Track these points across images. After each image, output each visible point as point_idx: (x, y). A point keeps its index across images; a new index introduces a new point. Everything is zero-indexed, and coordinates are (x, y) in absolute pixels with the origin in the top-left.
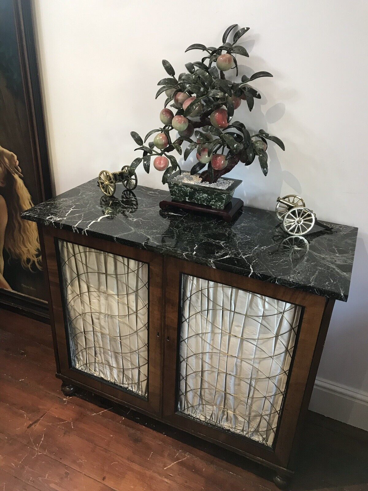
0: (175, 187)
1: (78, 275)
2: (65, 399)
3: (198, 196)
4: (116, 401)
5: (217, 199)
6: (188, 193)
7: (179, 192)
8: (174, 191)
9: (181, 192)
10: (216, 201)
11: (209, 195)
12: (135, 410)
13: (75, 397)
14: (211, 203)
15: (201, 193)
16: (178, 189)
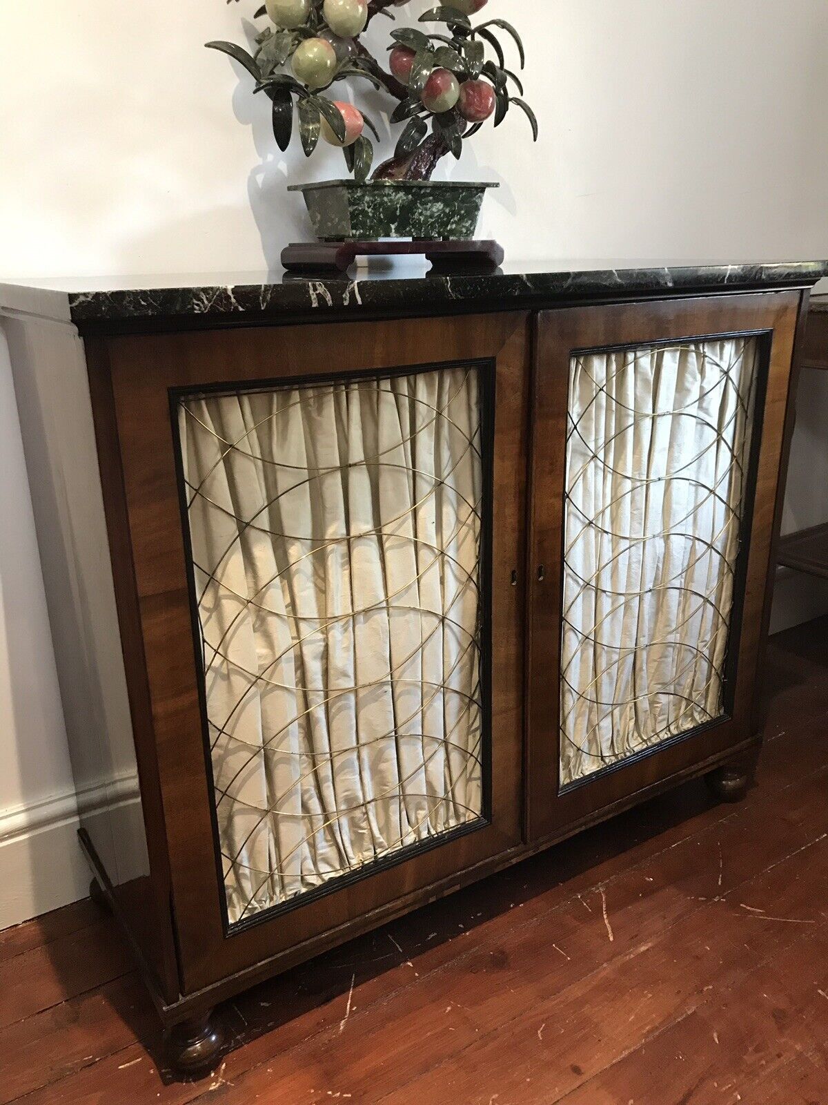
0: (367, 198)
1: (243, 527)
2: (214, 1086)
3: (421, 214)
4: (404, 908)
5: (463, 212)
6: (398, 211)
7: (373, 214)
8: (363, 212)
9: (381, 210)
10: (462, 219)
11: (446, 205)
12: (457, 888)
13: (233, 1056)
14: (449, 228)
15: (430, 201)
16: (372, 202)
